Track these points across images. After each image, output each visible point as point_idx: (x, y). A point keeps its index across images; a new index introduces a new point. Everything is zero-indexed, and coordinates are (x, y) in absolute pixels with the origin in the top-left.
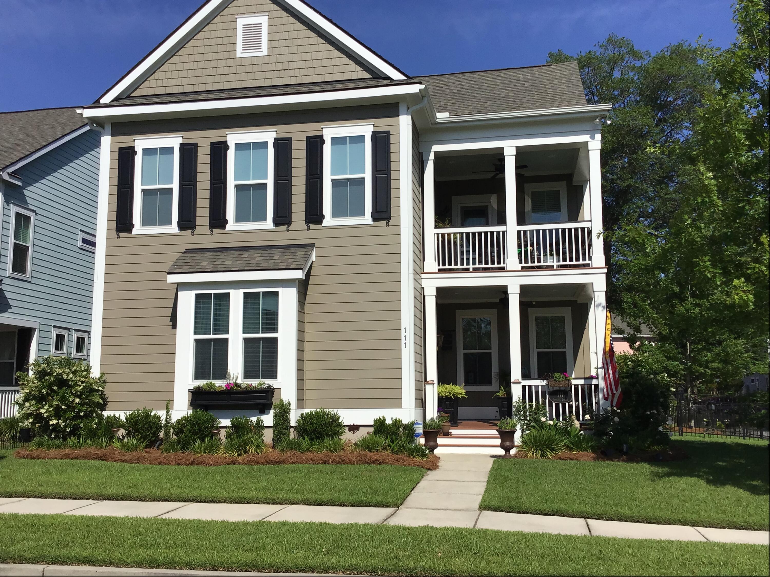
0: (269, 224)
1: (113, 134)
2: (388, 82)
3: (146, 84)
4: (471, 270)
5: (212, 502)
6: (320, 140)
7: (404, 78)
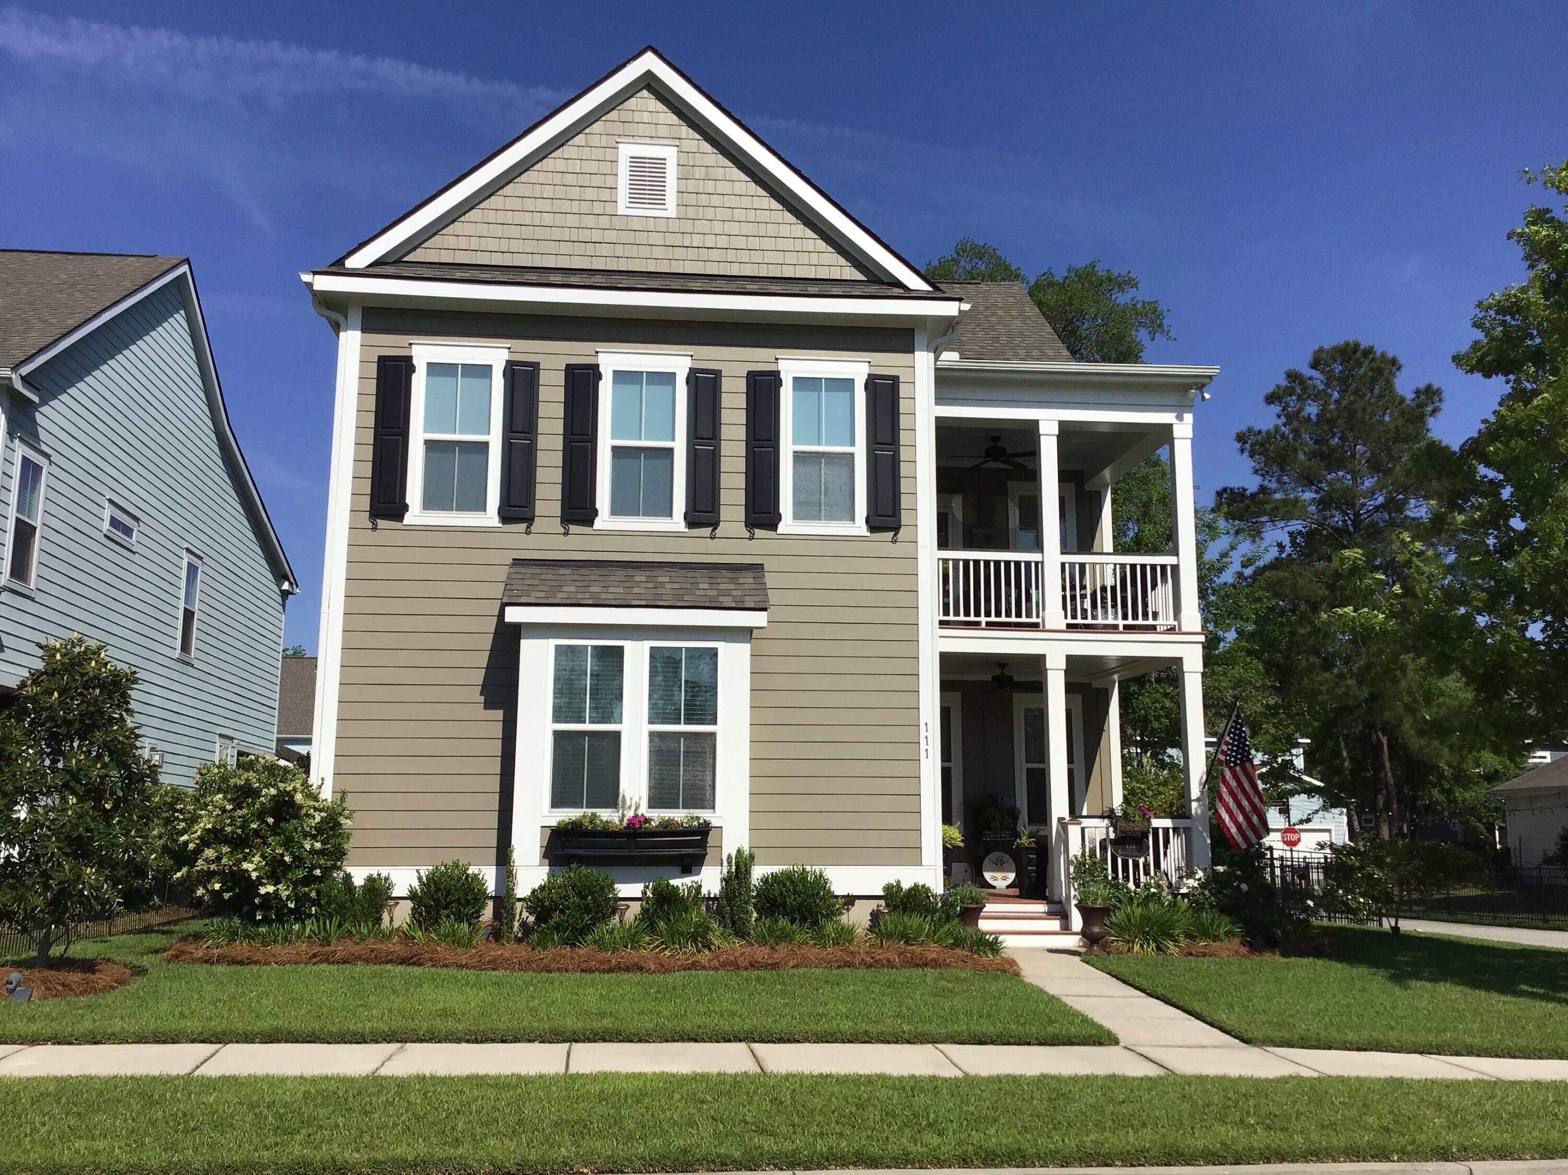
0: (677, 522)
1: (366, 329)
2: (897, 291)
3: (435, 241)
4: (983, 625)
5: (781, 1040)
6: (774, 380)
7: (929, 288)
